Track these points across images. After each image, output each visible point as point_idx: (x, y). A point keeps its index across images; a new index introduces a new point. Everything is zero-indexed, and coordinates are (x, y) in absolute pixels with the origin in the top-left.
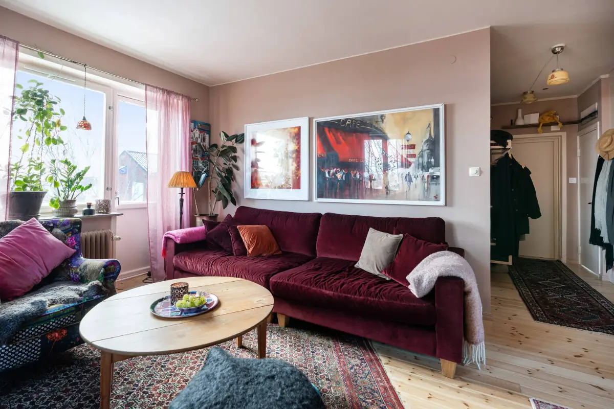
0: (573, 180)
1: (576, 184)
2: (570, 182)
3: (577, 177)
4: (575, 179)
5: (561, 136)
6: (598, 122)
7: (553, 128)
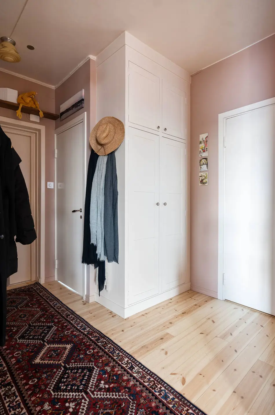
0: (51, 185)
1: (53, 190)
2: (48, 187)
3: (53, 181)
4: (52, 183)
5: (39, 131)
6: (86, 113)
7: (33, 118)
